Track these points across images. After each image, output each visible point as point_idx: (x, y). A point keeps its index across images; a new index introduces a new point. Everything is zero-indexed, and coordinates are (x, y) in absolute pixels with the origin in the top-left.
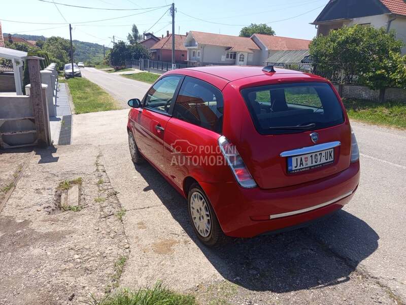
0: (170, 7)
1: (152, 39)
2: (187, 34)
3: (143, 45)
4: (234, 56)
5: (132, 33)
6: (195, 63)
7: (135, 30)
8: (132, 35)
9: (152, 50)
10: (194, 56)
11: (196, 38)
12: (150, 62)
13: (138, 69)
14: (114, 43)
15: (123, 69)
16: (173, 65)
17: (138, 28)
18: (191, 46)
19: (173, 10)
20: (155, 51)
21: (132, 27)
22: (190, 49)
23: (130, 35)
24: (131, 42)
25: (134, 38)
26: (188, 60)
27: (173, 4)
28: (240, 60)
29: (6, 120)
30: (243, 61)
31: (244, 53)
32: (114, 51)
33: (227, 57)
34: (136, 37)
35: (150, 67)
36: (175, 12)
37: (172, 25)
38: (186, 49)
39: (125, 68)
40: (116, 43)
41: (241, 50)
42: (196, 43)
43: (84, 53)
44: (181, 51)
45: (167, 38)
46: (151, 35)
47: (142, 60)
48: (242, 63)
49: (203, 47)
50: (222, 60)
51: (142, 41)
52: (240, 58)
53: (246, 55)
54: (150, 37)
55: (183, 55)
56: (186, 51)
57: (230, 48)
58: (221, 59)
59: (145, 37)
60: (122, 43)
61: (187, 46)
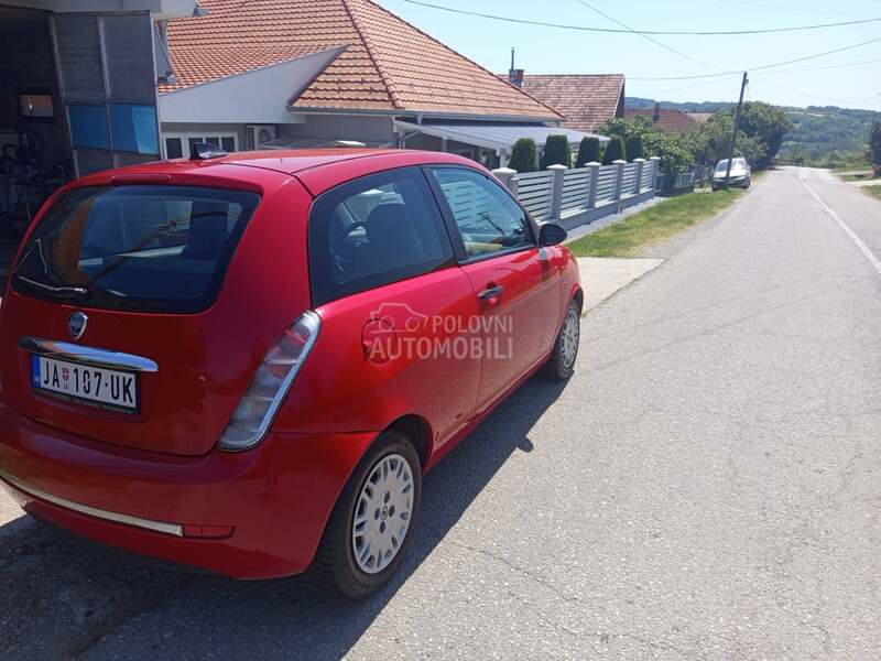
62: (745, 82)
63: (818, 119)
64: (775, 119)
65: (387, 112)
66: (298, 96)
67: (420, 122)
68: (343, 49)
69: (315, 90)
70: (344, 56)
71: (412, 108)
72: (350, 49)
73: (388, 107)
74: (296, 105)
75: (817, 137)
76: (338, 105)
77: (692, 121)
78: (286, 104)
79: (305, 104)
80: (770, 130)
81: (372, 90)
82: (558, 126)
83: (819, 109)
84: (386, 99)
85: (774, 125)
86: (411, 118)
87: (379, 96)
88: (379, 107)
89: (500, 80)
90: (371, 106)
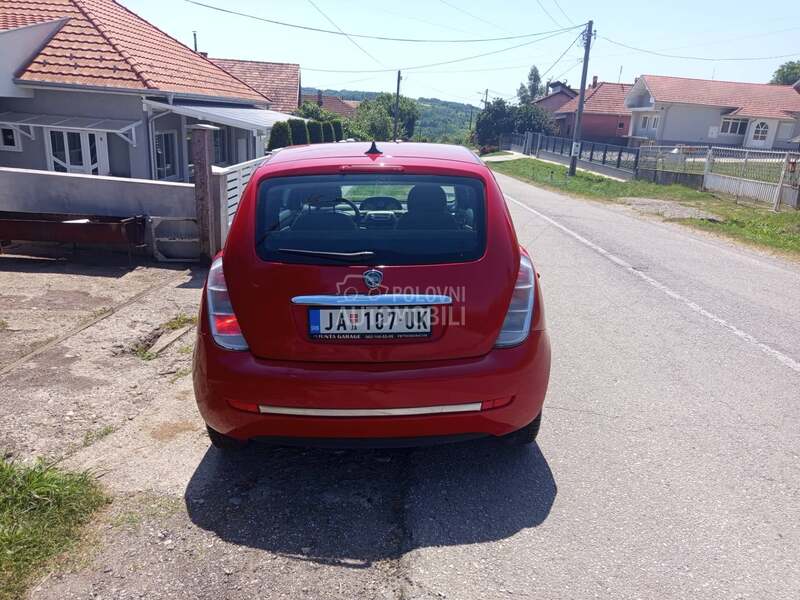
0: (584, 28)
1: (562, 93)
2: (636, 81)
3: (540, 106)
4: (742, 127)
5: (527, 83)
6: (644, 141)
7: (535, 76)
8: (527, 86)
9: (558, 115)
10: (644, 125)
11: (652, 90)
12: (542, 138)
13: (519, 151)
14: (486, 103)
15: (493, 151)
16: (574, 144)
17: (541, 73)
18: (640, 105)
19: (588, 34)
20: (564, 117)
21: (528, 71)
22: (638, 113)
23: (523, 87)
24: (524, 99)
25: (529, 93)
26: (630, 134)
27: (591, 23)
28: (756, 138)
29: (164, 218)
30: (763, 138)
31: (767, 122)
32: (482, 118)
33: (724, 129)
34: (534, 89)
35: (541, 148)
36: (593, 37)
37: (582, 64)
38: (629, 112)
39: (498, 151)
40: (489, 103)
41: (762, 114)
42: (652, 100)
43: (444, 121)
44: (617, 116)
45: (592, 91)
46: (563, 85)
47: (530, 135)
48: (759, 143)
49: (666, 107)
50: (710, 135)
51: (543, 97)
52: (757, 132)
53: (773, 127)
54: (559, 89)
55: (621, 125)
56: (628, 118)
57: (733, 109)
58: (707, 134)
59: (550, 89)
60: (500, 103)
61: (631, 106)
62: (399, 78)
63: (427, 108)
64: (409, 108)
65: (140, 92)
66: (23, 70)
67: (171, 102)
68: (64, 23)
69: (45, 64)
70: (67, 29)
71: (163, 88)
72: (71, 22)
73: (140, 86)
74: (26, 77)
75: (428, 122)
76: (79, 81)
77: (347, 106)
78: (12, 77)
79: (37, 78)
80: (407, 117)
81: (115, 69)
82: (268, 109)
83: (427, 101)
84: (135, 78)
85: (409, 114)
86: (163, 99)
87: (126, 75)
88: (129, 85)
89: (212, 63)
90: (120, 85)
